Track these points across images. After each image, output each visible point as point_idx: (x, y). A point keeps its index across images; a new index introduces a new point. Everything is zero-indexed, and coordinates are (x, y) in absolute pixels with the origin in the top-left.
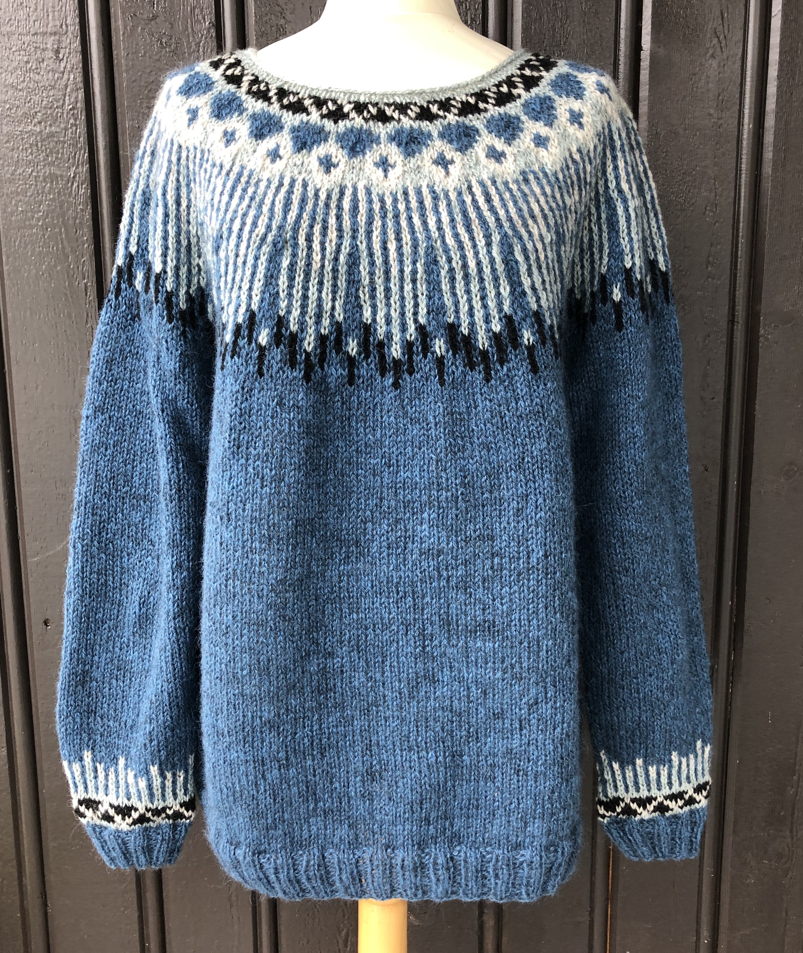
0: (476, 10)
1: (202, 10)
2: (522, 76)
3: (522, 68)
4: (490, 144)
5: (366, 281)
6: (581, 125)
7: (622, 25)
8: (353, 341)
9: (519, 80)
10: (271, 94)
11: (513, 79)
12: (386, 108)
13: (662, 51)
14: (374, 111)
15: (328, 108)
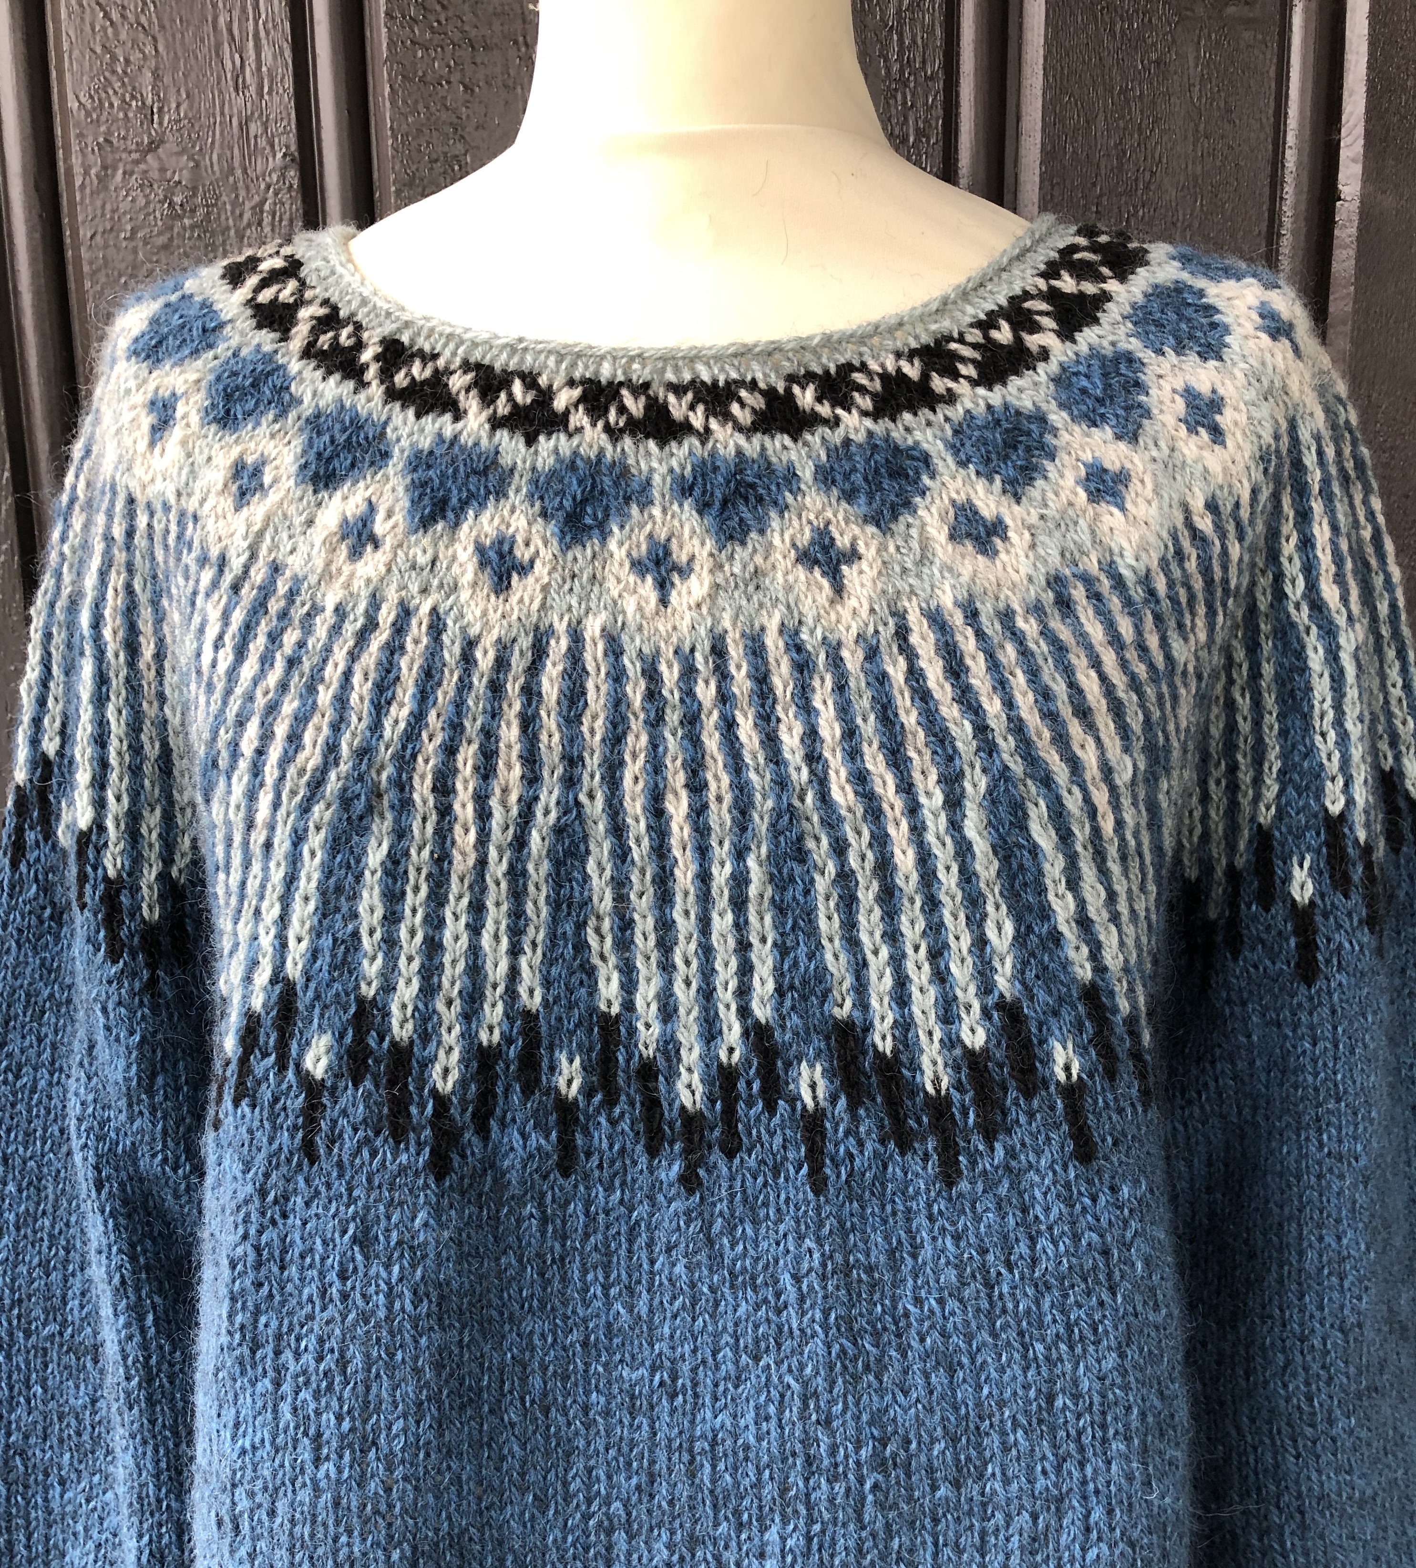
0: (929, 109)
1: (265, 126)
2: (1053, 296)
3: (1051, 271)
4: (961, 498)
5: (606, 904)
6: (1217, 434)
7: (1291, 139)
8: (571, 1061)
9: (1044, 306)
10: (366, 356)
11: (1027, 305)
12: (672, 399)
13: (1389, 202)
14: (635, 406)
15: (511, 397)
